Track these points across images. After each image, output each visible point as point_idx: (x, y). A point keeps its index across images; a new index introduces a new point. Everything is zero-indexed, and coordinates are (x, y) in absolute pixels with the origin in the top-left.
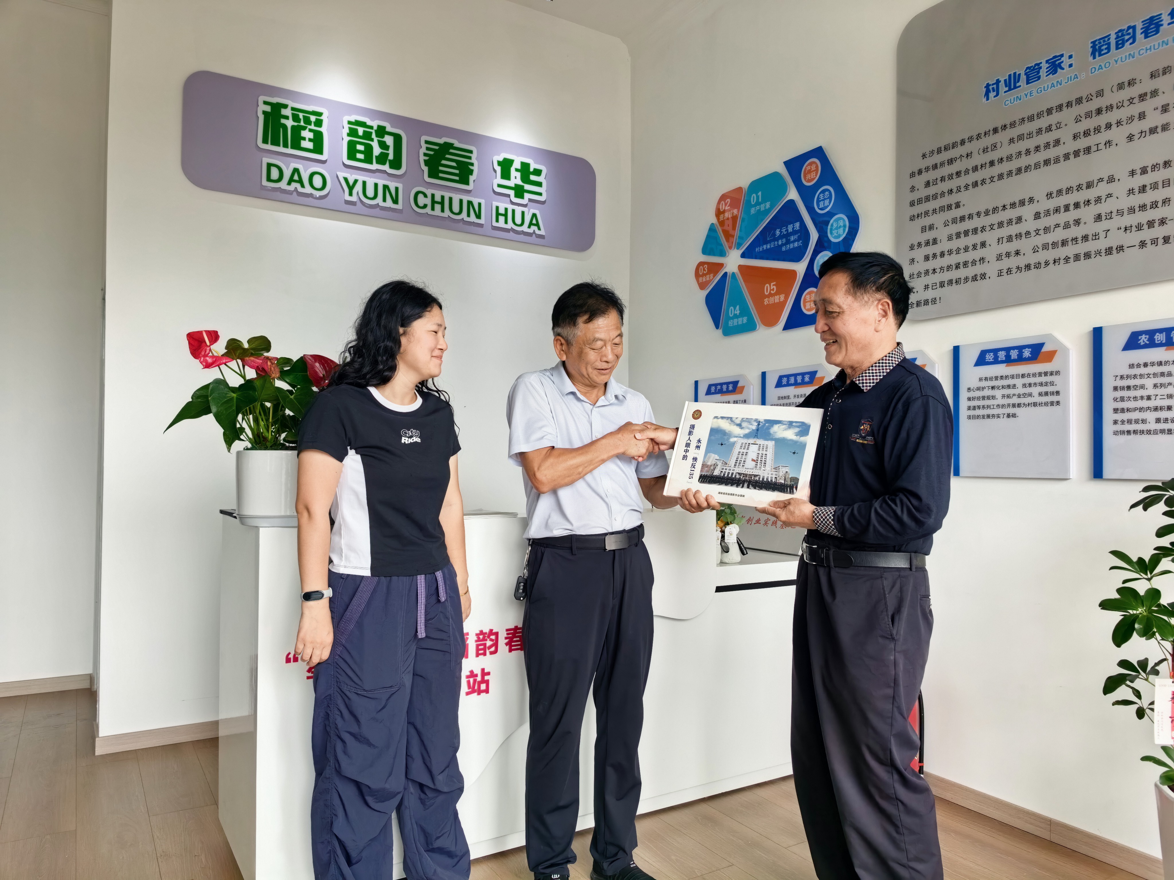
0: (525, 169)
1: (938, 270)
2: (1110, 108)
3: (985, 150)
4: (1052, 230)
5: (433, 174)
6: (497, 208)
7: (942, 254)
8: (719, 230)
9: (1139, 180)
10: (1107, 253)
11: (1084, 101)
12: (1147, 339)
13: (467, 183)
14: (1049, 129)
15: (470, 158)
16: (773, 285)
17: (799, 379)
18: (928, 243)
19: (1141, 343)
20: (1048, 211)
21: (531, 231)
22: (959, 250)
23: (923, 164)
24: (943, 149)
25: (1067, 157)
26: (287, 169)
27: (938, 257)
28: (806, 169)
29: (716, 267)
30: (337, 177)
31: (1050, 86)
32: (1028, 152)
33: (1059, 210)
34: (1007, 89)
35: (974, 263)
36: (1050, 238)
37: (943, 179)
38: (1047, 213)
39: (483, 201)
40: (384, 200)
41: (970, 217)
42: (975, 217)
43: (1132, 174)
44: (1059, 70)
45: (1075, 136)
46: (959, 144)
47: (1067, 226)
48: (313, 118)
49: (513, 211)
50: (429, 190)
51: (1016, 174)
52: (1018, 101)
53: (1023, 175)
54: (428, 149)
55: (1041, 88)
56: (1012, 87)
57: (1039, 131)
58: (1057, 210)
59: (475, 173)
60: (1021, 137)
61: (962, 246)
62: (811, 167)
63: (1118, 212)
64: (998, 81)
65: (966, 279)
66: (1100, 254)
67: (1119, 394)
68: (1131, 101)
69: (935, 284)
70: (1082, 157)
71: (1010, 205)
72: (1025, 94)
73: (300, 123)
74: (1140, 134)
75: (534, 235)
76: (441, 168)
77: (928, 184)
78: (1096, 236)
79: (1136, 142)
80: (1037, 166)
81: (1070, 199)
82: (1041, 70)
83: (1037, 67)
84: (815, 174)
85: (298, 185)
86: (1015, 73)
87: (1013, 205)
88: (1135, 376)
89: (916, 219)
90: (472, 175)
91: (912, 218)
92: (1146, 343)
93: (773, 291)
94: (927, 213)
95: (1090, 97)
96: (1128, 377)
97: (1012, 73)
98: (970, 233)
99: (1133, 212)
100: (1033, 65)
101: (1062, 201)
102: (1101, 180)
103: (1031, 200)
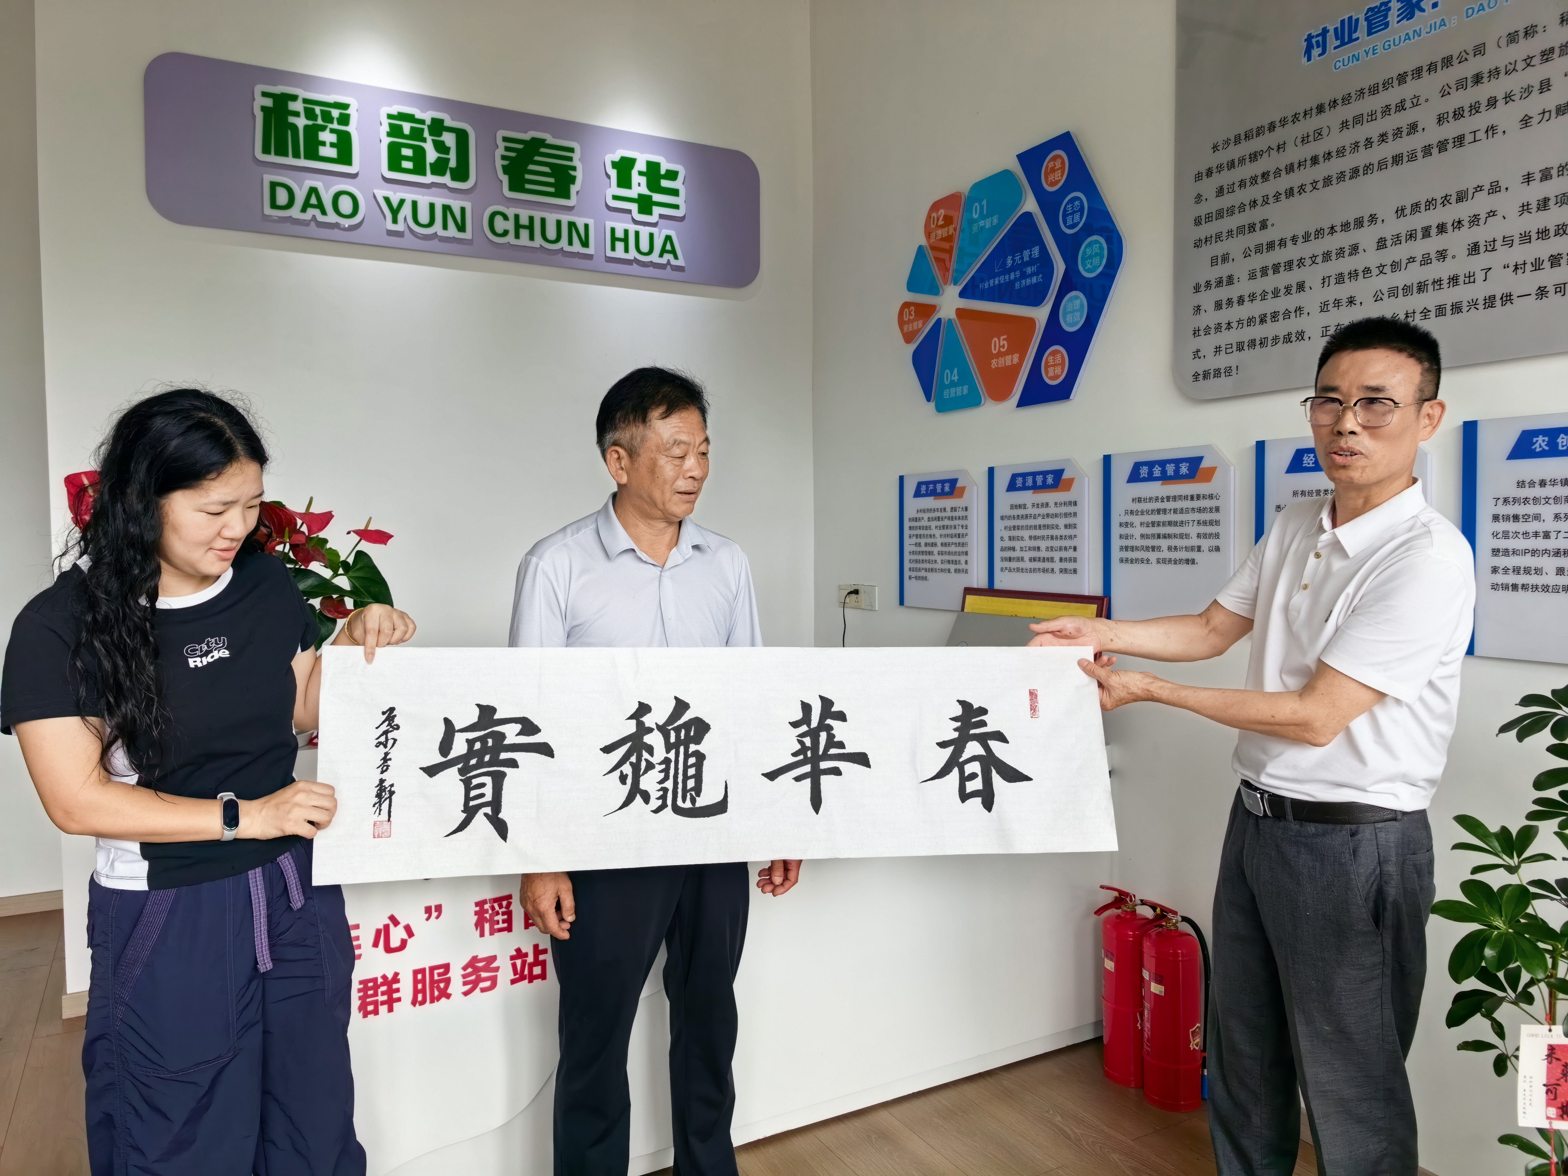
0: (652, 170)
1: (1234, 325)
2: (1495, 73)
3: (1305, 140)
4: (1403, 266)
5: (517, 184)
6: (613, 230)
7: (1241, 301)
8: (930, 255)
9: (1537, 191)
10: (1487, 304)
11: (1455, 62)
12: (1545, 443)
13: (567, 196)
14: (1401, 107)
15: (570, 159)
16: (1004, 340)
17: (1039, 479)
18: (1220, 282)
19: (1536, 448)
20: (1398, 236)
21: (663, 261)
22: (1266, 294)
23: (1214, 160)
24: (1243, 137)
25: (1427, 151)
26: (300, 190)
27: (1235, 305)
28: (1047, 166)
29: (925, 311)
30: (375, 197)
31: (1402, 39)
32: (1369, 142)
33: (1414, 235)
34: (1338, 43)
35: (1287, 314)
36: (1400, 279)
37: (1242, 184)
38: (1396, 239)
39: (591, 222)
40: (445, 227)
41: (1282, 243)
42: (1289, 243)
43: (1527, 180)
44: (1417, 13)
45: (1440, 118)
46: (1266, 129)
47: (1426, 260)
48: (335, 113)
49: (637, 234)
50: (510, 209)
51: (1351, 178)
52: (1355, 62)
53: (1361, 179)
54: (507, 149)
55: (1389, 41)
56: (1346, 40)
57: (1386, 111)
58: (1411, 235)
59: (579, 181)
60: (1358, 120)
61: (1269, 289)
62: (1054, 164)
63: (1505, 240)
64: (1325, 31)
65: (1276, 339)
66: (1476, 306)
67: (1501, 526)
68: (1528, 62)
69: (1230, 346)
70: (1452, 152)
71: (1342, 225)
72: (1365, 51)
73: (316, 120)
74: (1542, 115)
75: (669, 267)
76: (528, 176)
77: (1220, 192)
78: (1470, 278)
79: (1535, 129)
80: (1382, 165)
81: (1432, 218)
82: (1390, 13)
83: (1383, 8)
84: (1060, 174)
85: (317, 212)
86: (1350, 18)
87: (1345, 226)
88: (1526, 501)
89: (1204, 245)
90: (574, 183)
91: (1198, 244)
92: (1543, 449)
93: (1004, 348)
94: (1218, 237)
95: (1465, 56)
96: (1515, 500)
97: (1346, 17)
98: (1282, 269)
99: (1529, 240)
100: (1378, 4)
101: (1418, 221)
102: (1479, 188)
103: (1373, 218)
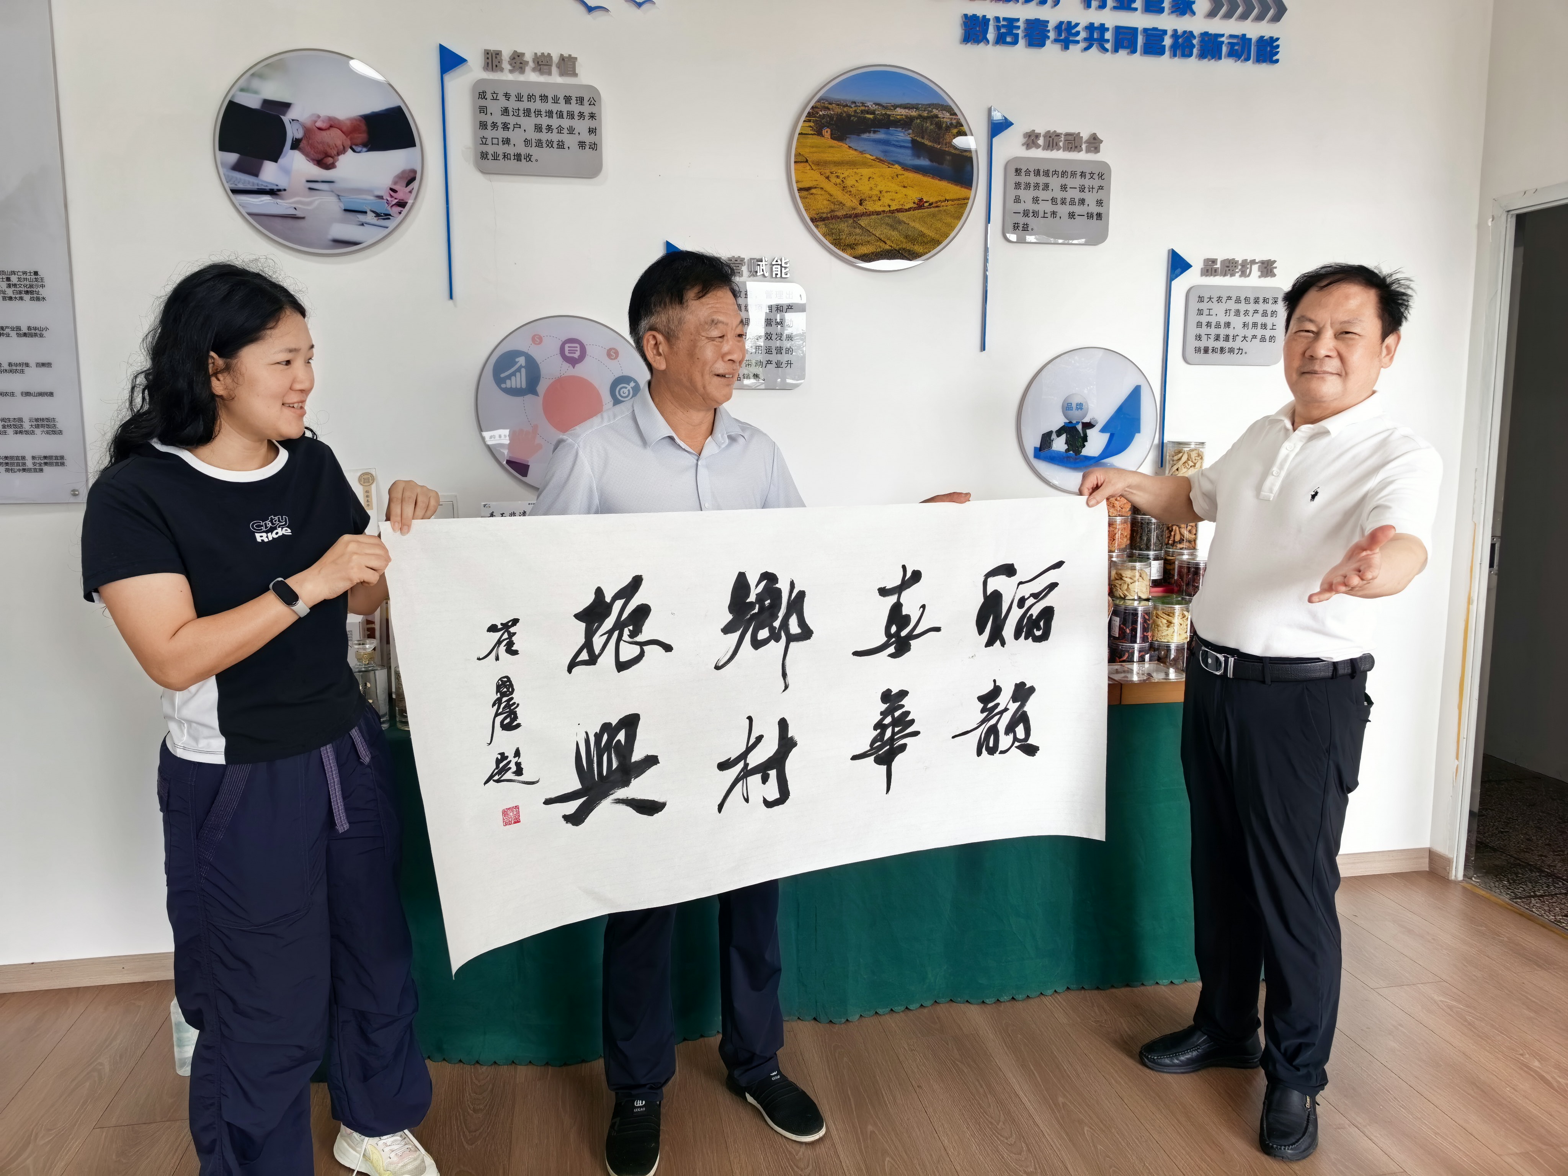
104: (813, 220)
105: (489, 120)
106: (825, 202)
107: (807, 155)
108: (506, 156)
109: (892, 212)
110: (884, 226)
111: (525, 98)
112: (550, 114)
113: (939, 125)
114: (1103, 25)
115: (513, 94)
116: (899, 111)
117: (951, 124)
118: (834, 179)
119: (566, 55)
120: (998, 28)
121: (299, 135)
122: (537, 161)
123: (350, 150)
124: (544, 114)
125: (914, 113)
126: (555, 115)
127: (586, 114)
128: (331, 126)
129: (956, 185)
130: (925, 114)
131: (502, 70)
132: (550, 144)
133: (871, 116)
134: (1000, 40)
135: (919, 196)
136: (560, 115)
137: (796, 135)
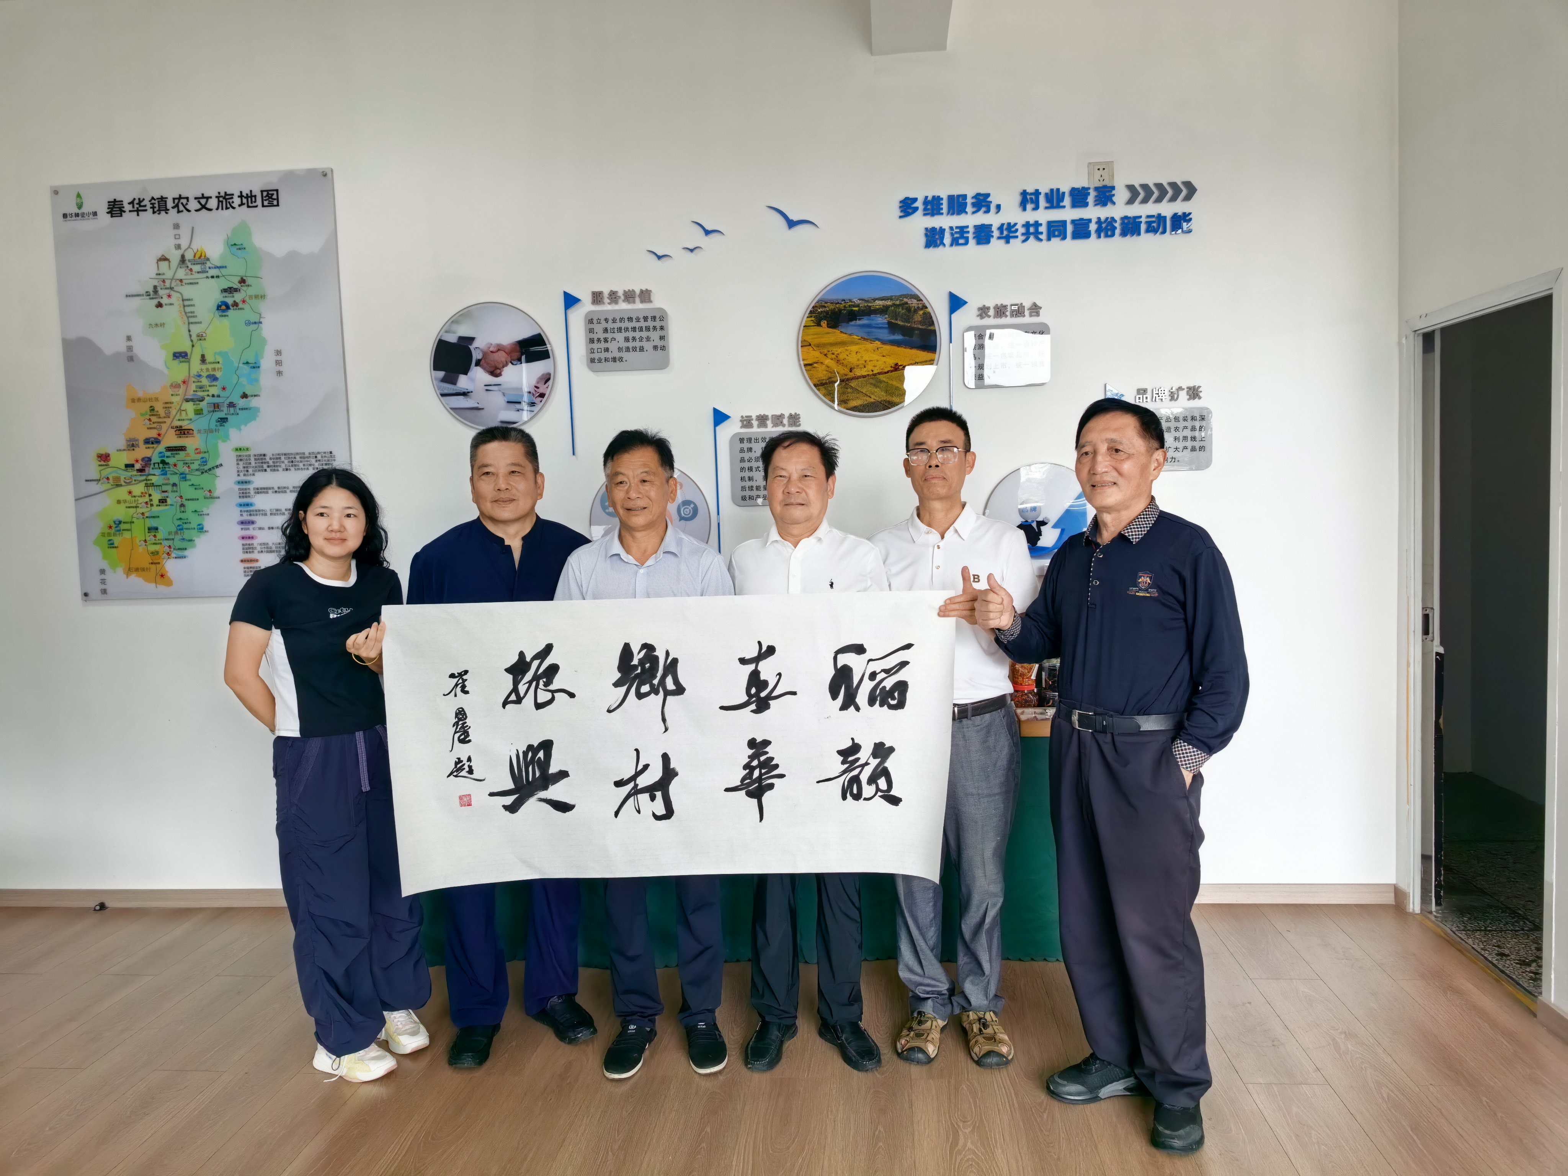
104: (815, 385)
105: (595, 337)
106: (825, 372)
107: (809, 341)
108: (606, 360)
109: (875, 375)
110: (869, 385)
111: (618, 321)
112: (634, 329)
113: (909, 310)
114: (1037, 222)
115: (610, 318)
116: (878, 302)
117: (918, 307)
118: (830, 356)
119: (644, 289)
120: (952, 234)
121: (480, 357)
122: (626, 361)
123: (510, 364)
124: (630, 330)
125: (889, 303)
126: (637, 330)
127: (658, 327)
128: (499, 350)
129: (924, 351)
130: (898, 302)
131: (604, 303)
132: (634, 349)
133: (857, 309)
134: (955, 242)
135: (895, 362)
136: (641, 329)
137: (802, 328)
